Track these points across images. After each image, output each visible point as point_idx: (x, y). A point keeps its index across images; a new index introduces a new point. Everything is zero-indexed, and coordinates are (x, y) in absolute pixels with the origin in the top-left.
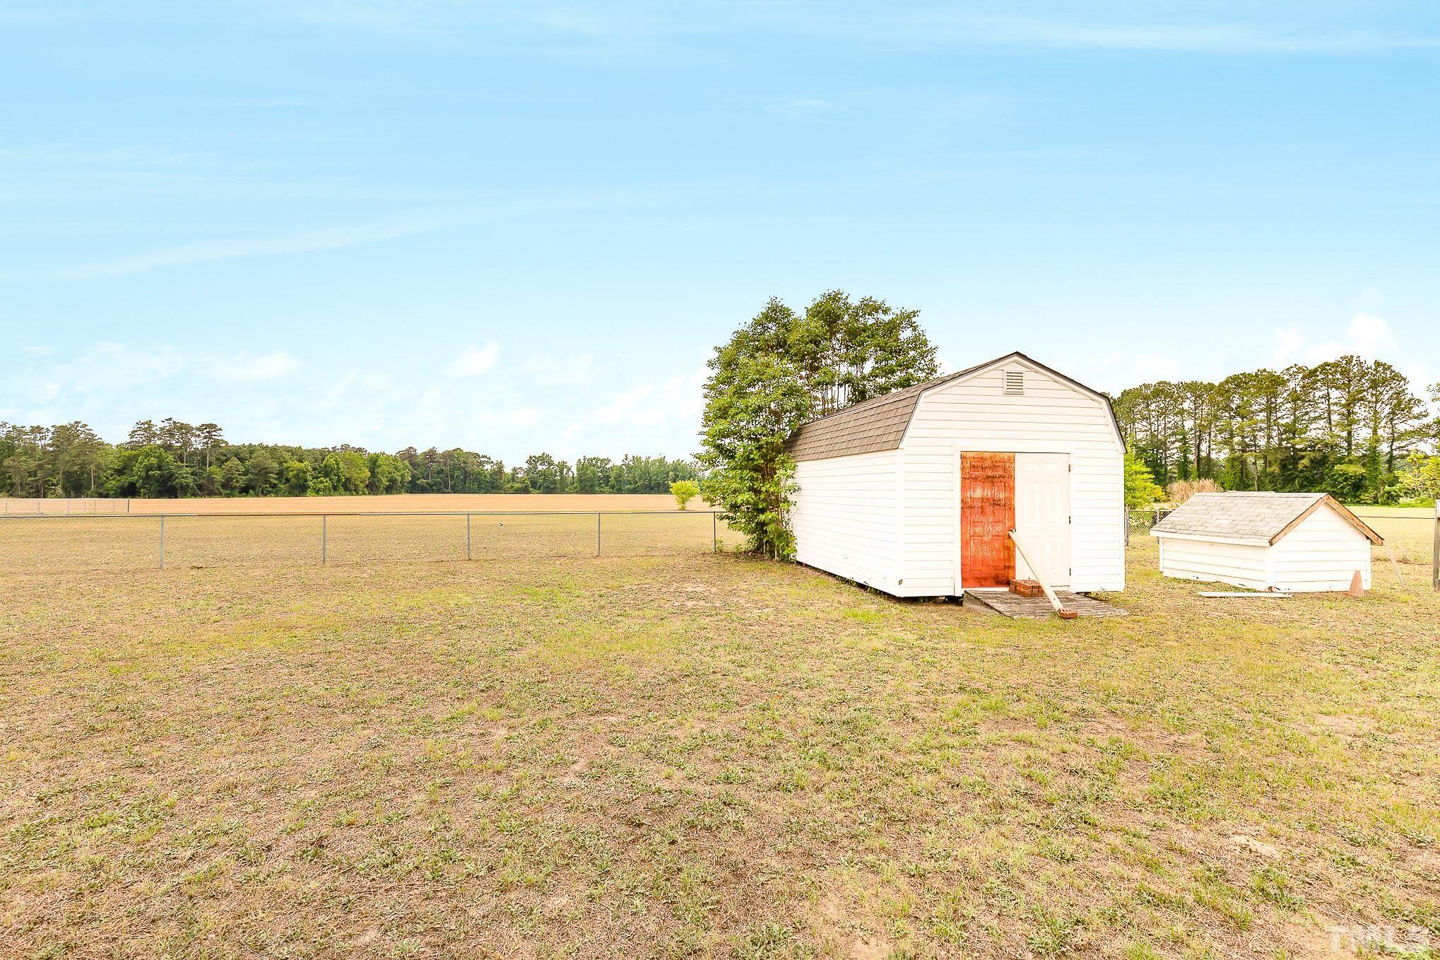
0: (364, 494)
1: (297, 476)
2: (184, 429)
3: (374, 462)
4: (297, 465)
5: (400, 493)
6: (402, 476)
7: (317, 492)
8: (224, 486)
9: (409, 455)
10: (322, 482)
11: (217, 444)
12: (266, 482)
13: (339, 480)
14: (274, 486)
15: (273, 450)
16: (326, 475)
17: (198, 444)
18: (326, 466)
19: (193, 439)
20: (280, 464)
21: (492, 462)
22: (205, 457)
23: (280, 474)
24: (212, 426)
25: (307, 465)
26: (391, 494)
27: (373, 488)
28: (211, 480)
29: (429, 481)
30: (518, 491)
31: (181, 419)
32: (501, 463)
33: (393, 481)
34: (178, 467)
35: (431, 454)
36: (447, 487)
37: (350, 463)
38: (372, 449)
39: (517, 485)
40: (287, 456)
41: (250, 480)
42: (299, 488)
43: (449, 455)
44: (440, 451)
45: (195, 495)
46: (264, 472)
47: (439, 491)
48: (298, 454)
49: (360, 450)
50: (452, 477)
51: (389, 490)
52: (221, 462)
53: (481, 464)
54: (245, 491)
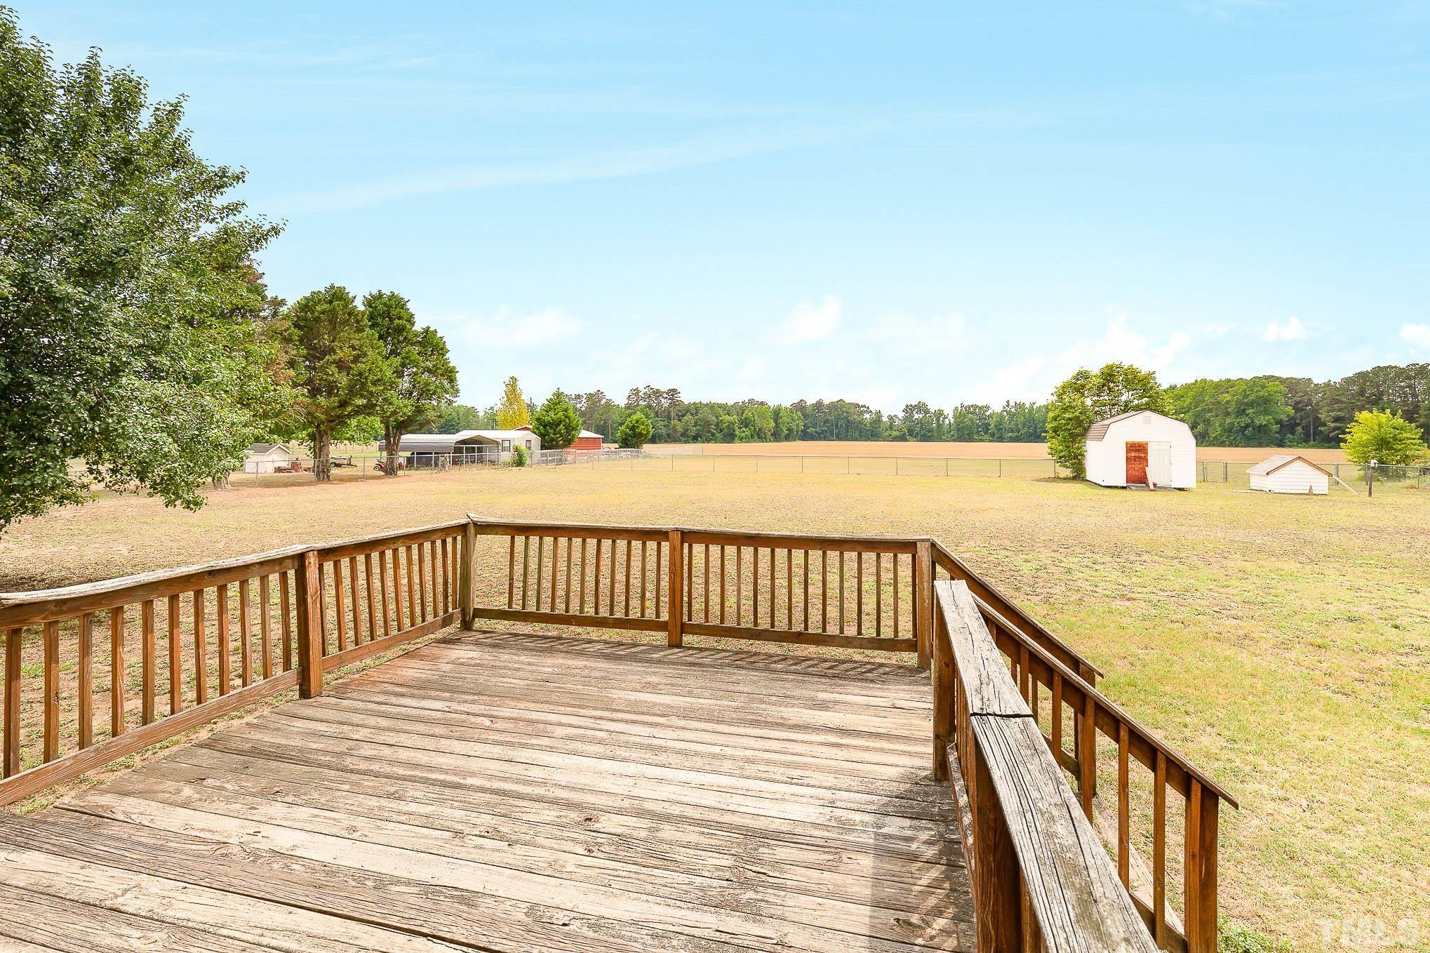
0: (771, 441)
1: (728, 427)
2: (657, 393)
3: (777, 413)
4: (727, 418)
5: (795, 440)
6: (797, 425)
7: (741, 439)
8: (683, 435)
9: (800, 406)
10: (744, 432)
11: (675, 403)
12: (709, 431)
13: (755, 430)
14: (713, 435)
15: (711, 406)
16: (746, 426)
17: (665, 403)
18: (746, 419)
19: (663, 400)
20: (717, 417)
21: (871, 412)
22: (669, 413)
23: (717, 425)
24: (674, 390)
25: (734, 418)
26: (789, 441)
27: (777, 436)
28: (674, 429)
29: (818, 430)
30: (895, 439)
31: (655, 386)
32: (880, 412)
33: (790, 430)
34: (657, 421)
35: (819, 405)
36: (832, 434)
37: (762, 416)
38: (772, 403)
39: (895, 433)
40: (720, 411)
41: (698, 430)
42: (730, 437)
43: (835, 406)
44: (826, 402)
45: (666, 442)
46: (708, 424)
47: (825, 439)
48: (723, 407)
49: (762, 403)
50: (837, 425)
51: (788, 438)
52: (680, 418)
53: (862, 413)
54: (695, 439)
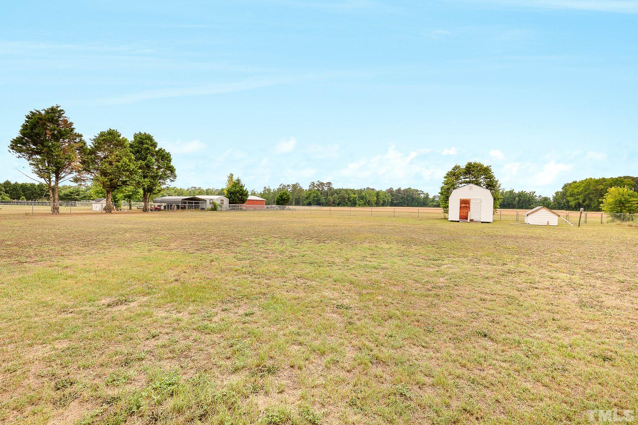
0: (374, 206)
1: (353, 200)
2: (322, 184)
3: (378, 194)
4: (353, 195)
5: (387, 206)
6: (388, 200)
7: (359, 205)
8: (333, 203)
9: (390, 191)
10: (361, 202)
11: (330, 189)
12: (345, 202)
13: (366, 201)
14: (347, 203)
15: (346, 190)
16: (362, 199)
17: (326, 189)
18: (362, 196)
19: (325, 187)
20: (349, 195)
21: (424, 193)
22: (327, 193)
23: (348, 199)
24: (330, 183)
25: (356, 195)
26: (384, 206)
27: (377, 204)
28: (329, 201)
29: (398, 201)
30: (435, 206)
31: (322, 181)
32: (428, 194)
33: (384, 201)
34: (321, 197)
35: (399, 190)
36: (405, 204)
37: (370, 195)
38: (377, 189)
39: (435, 204)
40: (350, 192)
41: (340, 201)
42: (354, 204)
43: (406, 191)
44: (402, 189)
45: (325, 206)
46: (344, 198)
47: (402, 206)
48: (353, 191)
49: (373, 189)
50: (407, 199)
51: (383, 205)
52: (332, 195)
53: (419, 194)
54: (338, 205)
